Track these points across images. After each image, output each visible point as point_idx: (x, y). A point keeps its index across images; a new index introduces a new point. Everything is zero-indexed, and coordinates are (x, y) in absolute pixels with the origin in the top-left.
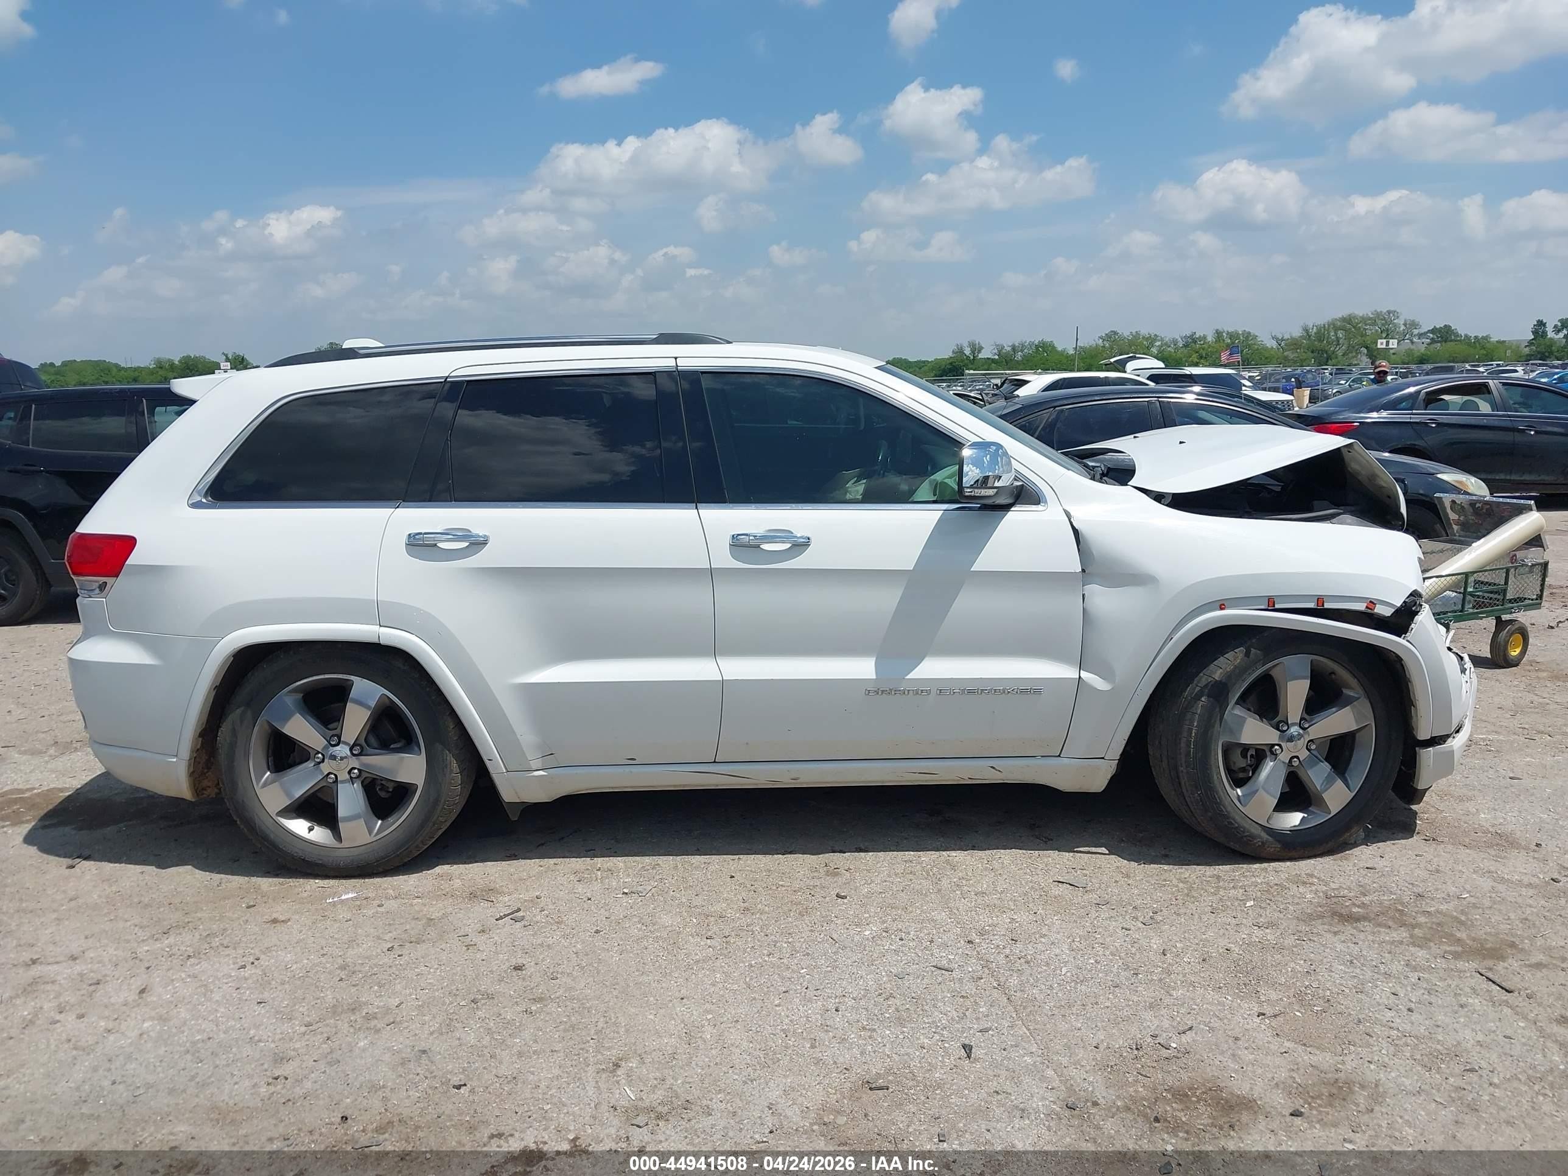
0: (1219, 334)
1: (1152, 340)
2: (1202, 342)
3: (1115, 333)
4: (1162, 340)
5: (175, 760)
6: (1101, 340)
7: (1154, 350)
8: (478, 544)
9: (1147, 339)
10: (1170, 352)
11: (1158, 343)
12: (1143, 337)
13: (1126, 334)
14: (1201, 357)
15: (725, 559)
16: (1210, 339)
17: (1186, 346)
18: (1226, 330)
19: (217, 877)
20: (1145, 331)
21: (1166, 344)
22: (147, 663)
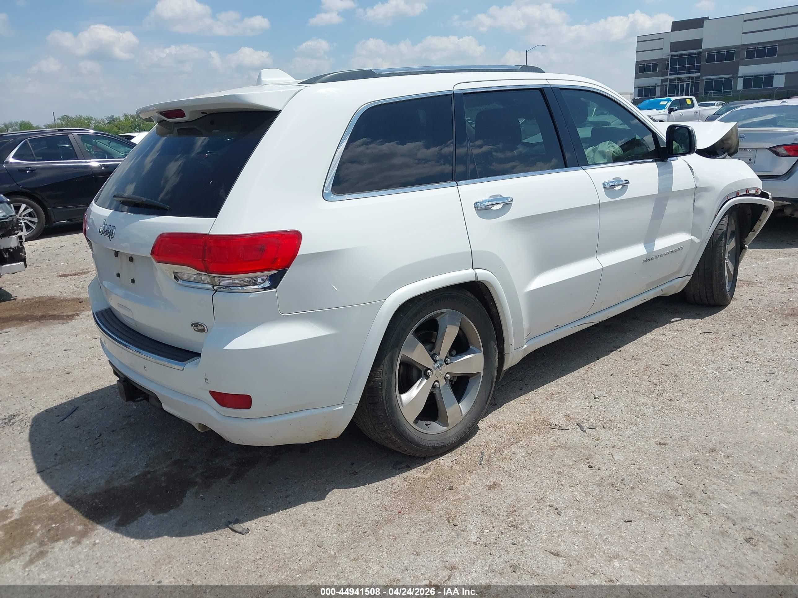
0: (126, 116)
1: (90, 120)
2: (118, 121)
3: (67, 116)
4: (95, 120)
5: (342, 407)
6: (59, 121)
7: (92, 126)
8: (507, 204)
9: (87, 119)
10: (101, 126)
11: (93, 122)
12: (84, 118)
13: (74, 116)
14: (119, 129)
15: (604, 198)
16: (122, 119)
17: (109, 123)
18: (129, 114)
19: (389, 481)
20: (84, 115)
21: (98, 122)
22: (323, 334)
